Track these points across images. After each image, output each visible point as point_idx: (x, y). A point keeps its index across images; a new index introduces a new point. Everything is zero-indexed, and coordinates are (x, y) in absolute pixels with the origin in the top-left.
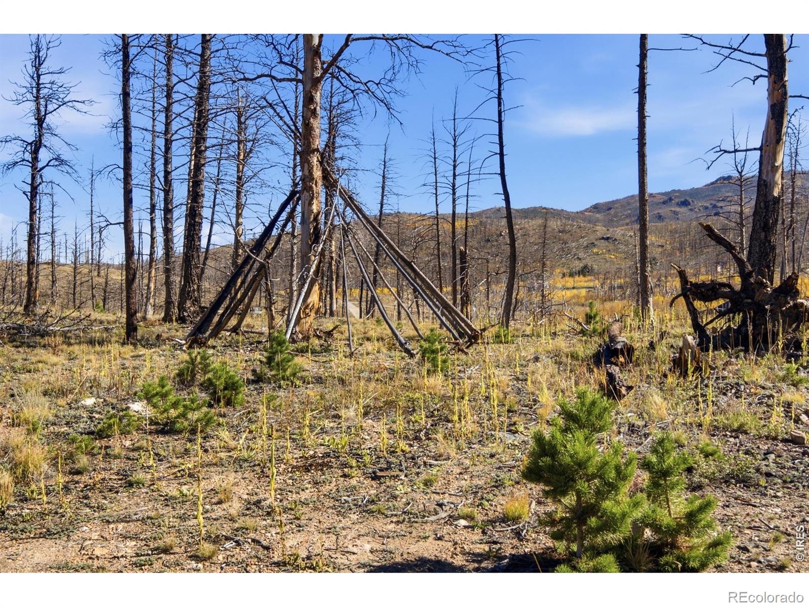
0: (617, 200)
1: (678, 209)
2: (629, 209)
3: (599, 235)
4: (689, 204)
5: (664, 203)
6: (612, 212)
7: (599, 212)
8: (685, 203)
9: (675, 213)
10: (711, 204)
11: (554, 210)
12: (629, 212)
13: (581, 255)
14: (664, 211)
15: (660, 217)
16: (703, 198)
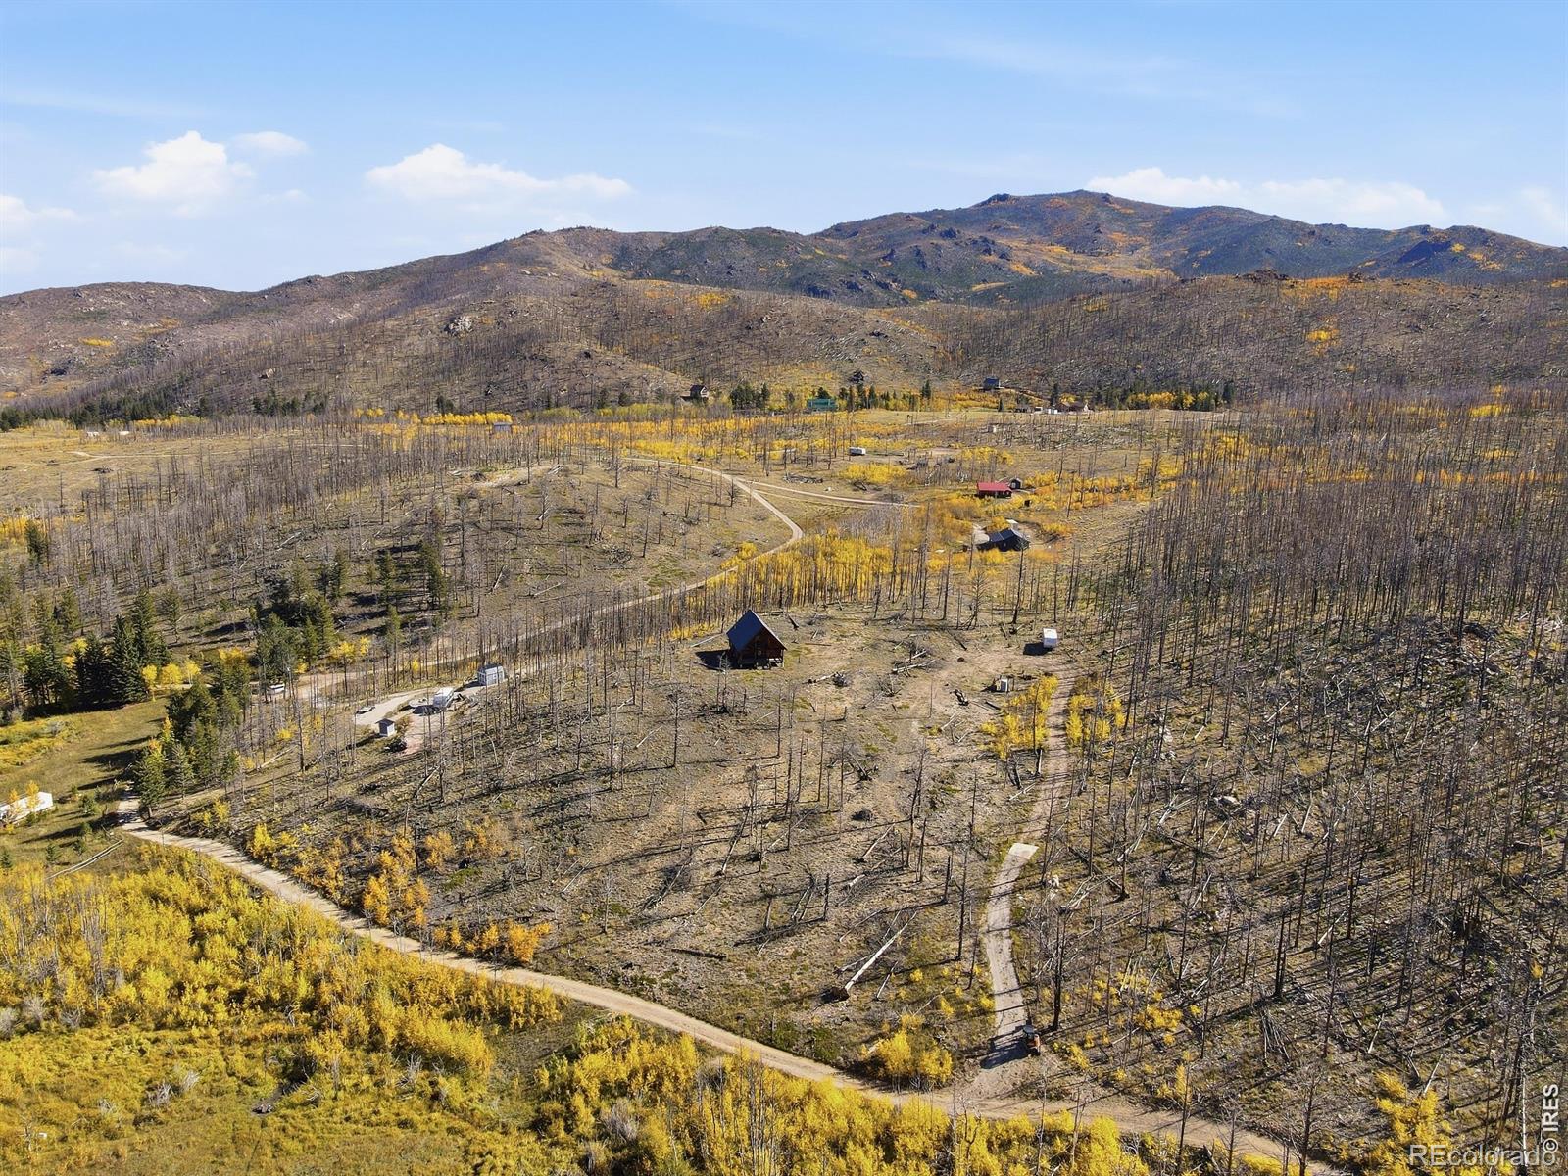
1: (941, 242)
2: (881, 237)
3: (868, 328)
4: (955, 235)
5: (924, 232)
6: (859, 238)
7: (842, 238)
8: (950, 234)
9: (938, 248)
10: (981, 236)
11: (787, 234)
12: (880, 241)
13: (852, 356)
14: (924, 244)
15: (919, 253)
16: (972, 224)
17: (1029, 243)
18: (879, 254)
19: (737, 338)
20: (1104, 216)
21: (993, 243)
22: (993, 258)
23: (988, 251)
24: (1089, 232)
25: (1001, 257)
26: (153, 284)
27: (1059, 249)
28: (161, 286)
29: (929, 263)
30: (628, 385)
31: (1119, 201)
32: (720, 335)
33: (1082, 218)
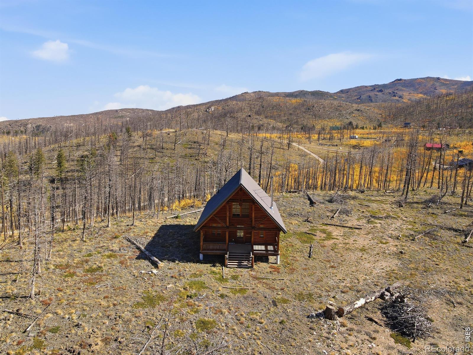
0: (351, 88)
1: (377, 93)
2: (356, 93)
3: (355, 108)
4: (383, 91)
5: (372, 90)
6: (349, 93)
7: (343, 93)
8: (381, 91)
9: (376, 95)
10: (392, 91)
11: (325, 92)
12: (356, 94)
13: (348, 117)
14: (372, 94)
15: (370, 97)
16: (388, 88)
17: (410, 94)
18: (356, 98)
19: (305, 112)
20: (437, 84)
21: (397, 93)
22: (397, 98)
23: (395, 96)
24: (432, 89)
25: (399, 98)
26: (137, 109)
27: (420, 95)
28: (139, 109)
29: (373, 100)
30: (263, 126)
31: (443, 79)
32: (298, 111)
33: (429, 85)
